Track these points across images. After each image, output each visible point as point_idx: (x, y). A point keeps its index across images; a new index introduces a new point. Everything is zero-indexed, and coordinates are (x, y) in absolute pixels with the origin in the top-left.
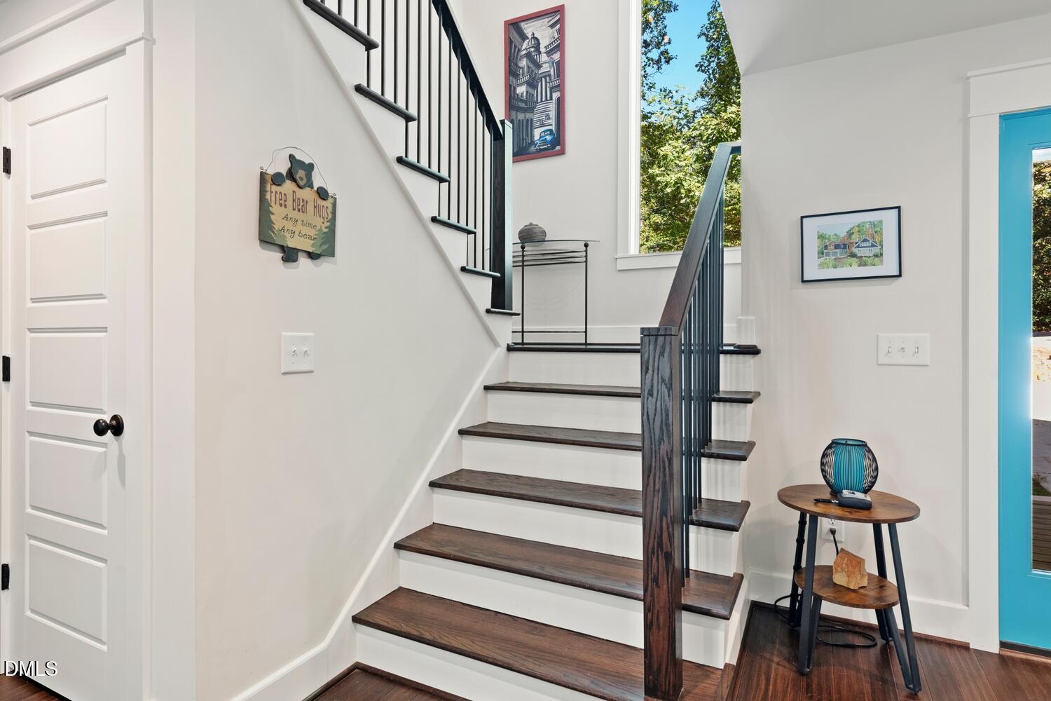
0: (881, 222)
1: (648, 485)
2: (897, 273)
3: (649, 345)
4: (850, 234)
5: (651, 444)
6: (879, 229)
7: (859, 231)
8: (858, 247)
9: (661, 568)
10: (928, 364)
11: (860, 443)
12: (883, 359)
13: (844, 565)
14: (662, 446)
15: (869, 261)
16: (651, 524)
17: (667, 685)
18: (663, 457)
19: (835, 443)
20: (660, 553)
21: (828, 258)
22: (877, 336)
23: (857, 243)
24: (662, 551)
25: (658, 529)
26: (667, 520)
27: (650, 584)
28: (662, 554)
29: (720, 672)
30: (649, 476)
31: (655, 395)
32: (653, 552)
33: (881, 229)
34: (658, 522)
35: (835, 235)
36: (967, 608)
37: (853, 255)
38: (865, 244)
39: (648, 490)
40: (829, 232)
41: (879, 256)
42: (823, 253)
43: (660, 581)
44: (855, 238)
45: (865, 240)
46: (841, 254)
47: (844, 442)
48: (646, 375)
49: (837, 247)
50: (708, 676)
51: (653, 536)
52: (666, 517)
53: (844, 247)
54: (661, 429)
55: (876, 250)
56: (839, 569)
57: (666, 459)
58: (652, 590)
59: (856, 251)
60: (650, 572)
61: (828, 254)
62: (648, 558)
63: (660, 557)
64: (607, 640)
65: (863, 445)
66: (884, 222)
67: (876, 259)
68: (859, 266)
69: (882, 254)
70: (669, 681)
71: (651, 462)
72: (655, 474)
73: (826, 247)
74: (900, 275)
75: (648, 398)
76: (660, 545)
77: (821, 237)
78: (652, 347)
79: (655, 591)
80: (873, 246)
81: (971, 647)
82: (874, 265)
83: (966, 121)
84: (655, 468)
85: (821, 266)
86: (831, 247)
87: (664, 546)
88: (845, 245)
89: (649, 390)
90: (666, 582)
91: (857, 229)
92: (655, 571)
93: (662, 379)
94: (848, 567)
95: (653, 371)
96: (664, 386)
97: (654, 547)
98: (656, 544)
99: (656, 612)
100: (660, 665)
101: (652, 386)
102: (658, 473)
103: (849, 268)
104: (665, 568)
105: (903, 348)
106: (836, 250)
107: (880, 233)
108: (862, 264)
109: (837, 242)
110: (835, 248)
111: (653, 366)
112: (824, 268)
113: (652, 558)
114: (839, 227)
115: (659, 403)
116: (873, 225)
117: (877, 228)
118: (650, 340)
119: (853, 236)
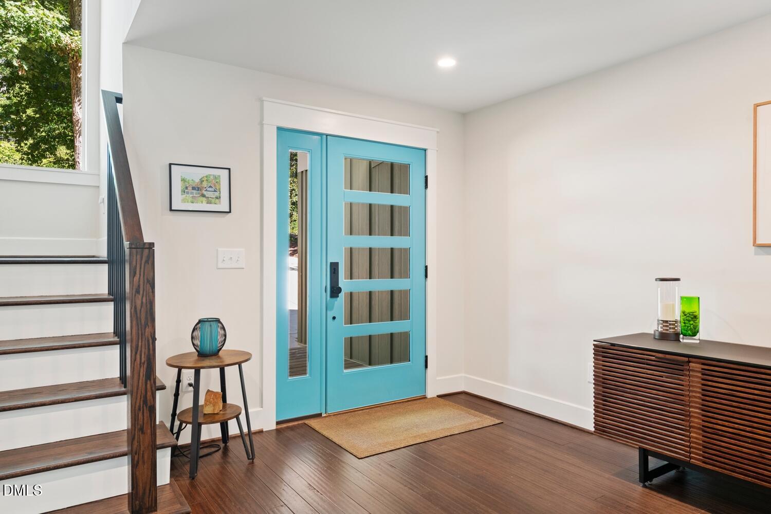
0: (219, 176)
1: (135, 360)
2: (228, 210)
3: (137, 256)
4: (202, 181)
5: (138, 329)
6: (218, 181)
7: (207, 180)
8: (206, 190)
9: (145, 419)
10: (244, 267)
11: (214, 320)
12: (221, 265)
13: (211, 400)
14: (147, 330)
15: (213, 201)
16: (137, 389)
17: (150, 501)
18: (148, 337)
19: (200, 322)
20: (145, 408)
21: (188, 195)
22: (217, 250)
23: (205, 188)
24: (146, 406)
25: (143, 392)
26: (151, 383)
27: (136, 434)
28: (147, 407)
29: (168, 487)
30: (136, 353)
31: (141, 292)
32: (139, 409)
33: (220, 181)
34: (144, 386)
35: (193, 180)
36: (262, 409)
37: (203, 196)
38: (210, 189)
39: (136, 364)
40: (188, 178)
41: (218, 198)
42: (184, 192)
43: (145, 429)
44: (205, 184)
45: (210, 187)
46: (196, 194)
47: (206, 320)
48: (133, 278)
49: (194, 188)
50: (163, 491)
51: (139, 397)
52: (150, 380)
53: (198, 189)
54: (146, 318)
55: (217, 194)
56: (208, 403)
57: (150, 338)
58: (139, 438)
59: (205, 193)
60: (136, 425)
61: (188, 193)
62: (135, 415)
63: (145, 411)
64: (67, 508)
65: (218, 321)
66: (221, 176)
67: (217, 200)
68: (207, 203)
69: (220, 197)
70: (152, 498)
71: (138, 342)
72: (141, 351)
73: (187, 188)
74: (230, 212)
75: (135, 295)
76: (145, 402)
77: (183, 180)
78: (139, 257)
79: (141, 438)
80: (215, 191)
81: (264, 430)
82: (216, 204)
83: (261, 124)
84: (141, 347)
85: (184, 201)
86: (190, 188)
87: (148, 401)
88: (198, 188)
89: (136, 289)
90: (149, 427)
91: (206, 179)
92: (141, 423)
93: (147, 279)
94: (214, 400)
95: (140, 275)
96: (148, 285)
97: (140, 406)
98: (142, 403)
99: (142, 452)
100: (145, 490)
101: (139, 286)
102: (143, 350)
103: (201, 204)
104: (149, 418)
105: (231, 258)
106: (193, 191)
107: (218, 183)
108: (209, 203)
109: (194, 186)
110: (193, 189)
111: (140, 272)
112: (185, 202)
113: (138, 414)
114: (196, 175)
115: (144, 299)
116: (215, 177)
117: (217, 178)
118: (137, 252)
119: (204, 183)
